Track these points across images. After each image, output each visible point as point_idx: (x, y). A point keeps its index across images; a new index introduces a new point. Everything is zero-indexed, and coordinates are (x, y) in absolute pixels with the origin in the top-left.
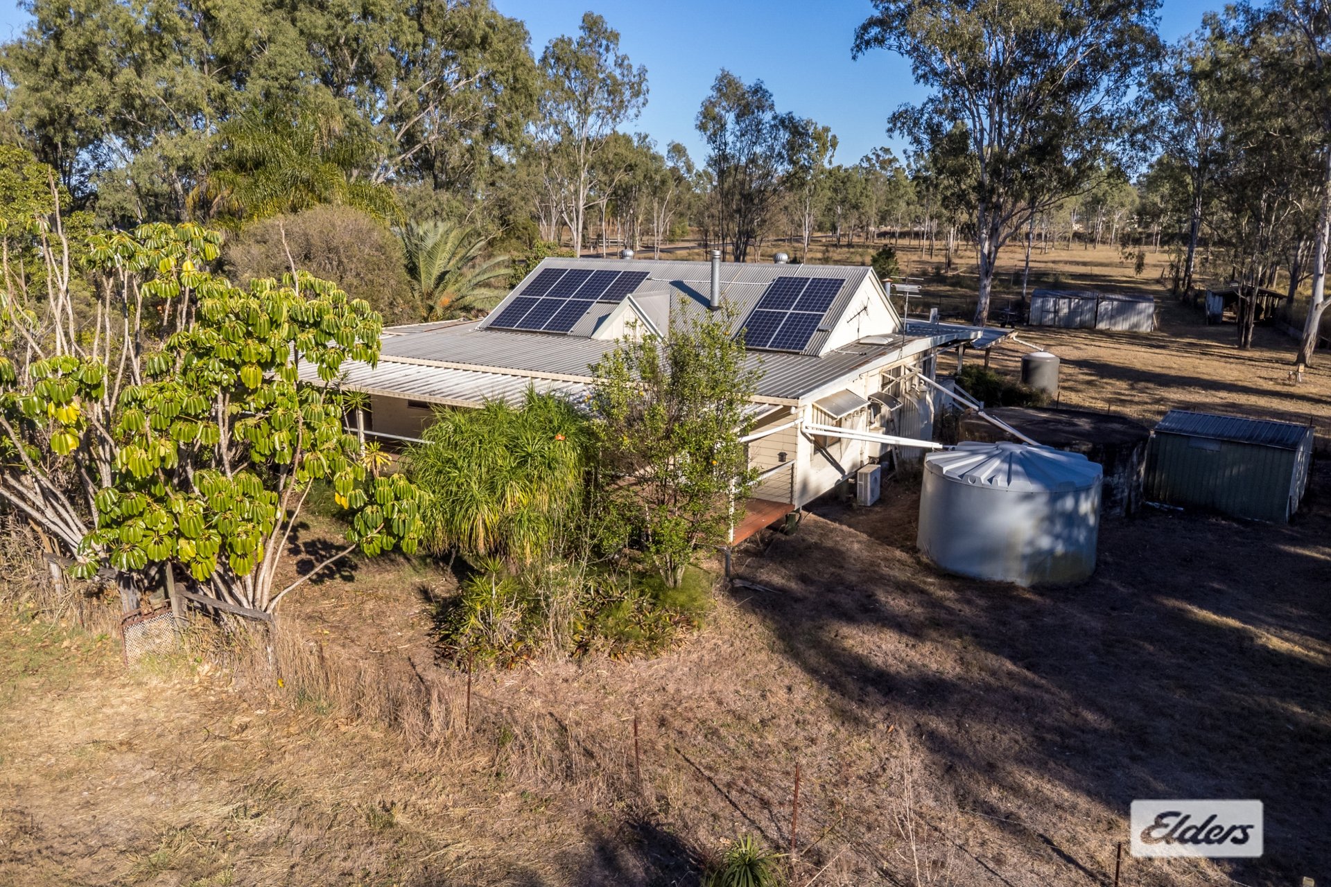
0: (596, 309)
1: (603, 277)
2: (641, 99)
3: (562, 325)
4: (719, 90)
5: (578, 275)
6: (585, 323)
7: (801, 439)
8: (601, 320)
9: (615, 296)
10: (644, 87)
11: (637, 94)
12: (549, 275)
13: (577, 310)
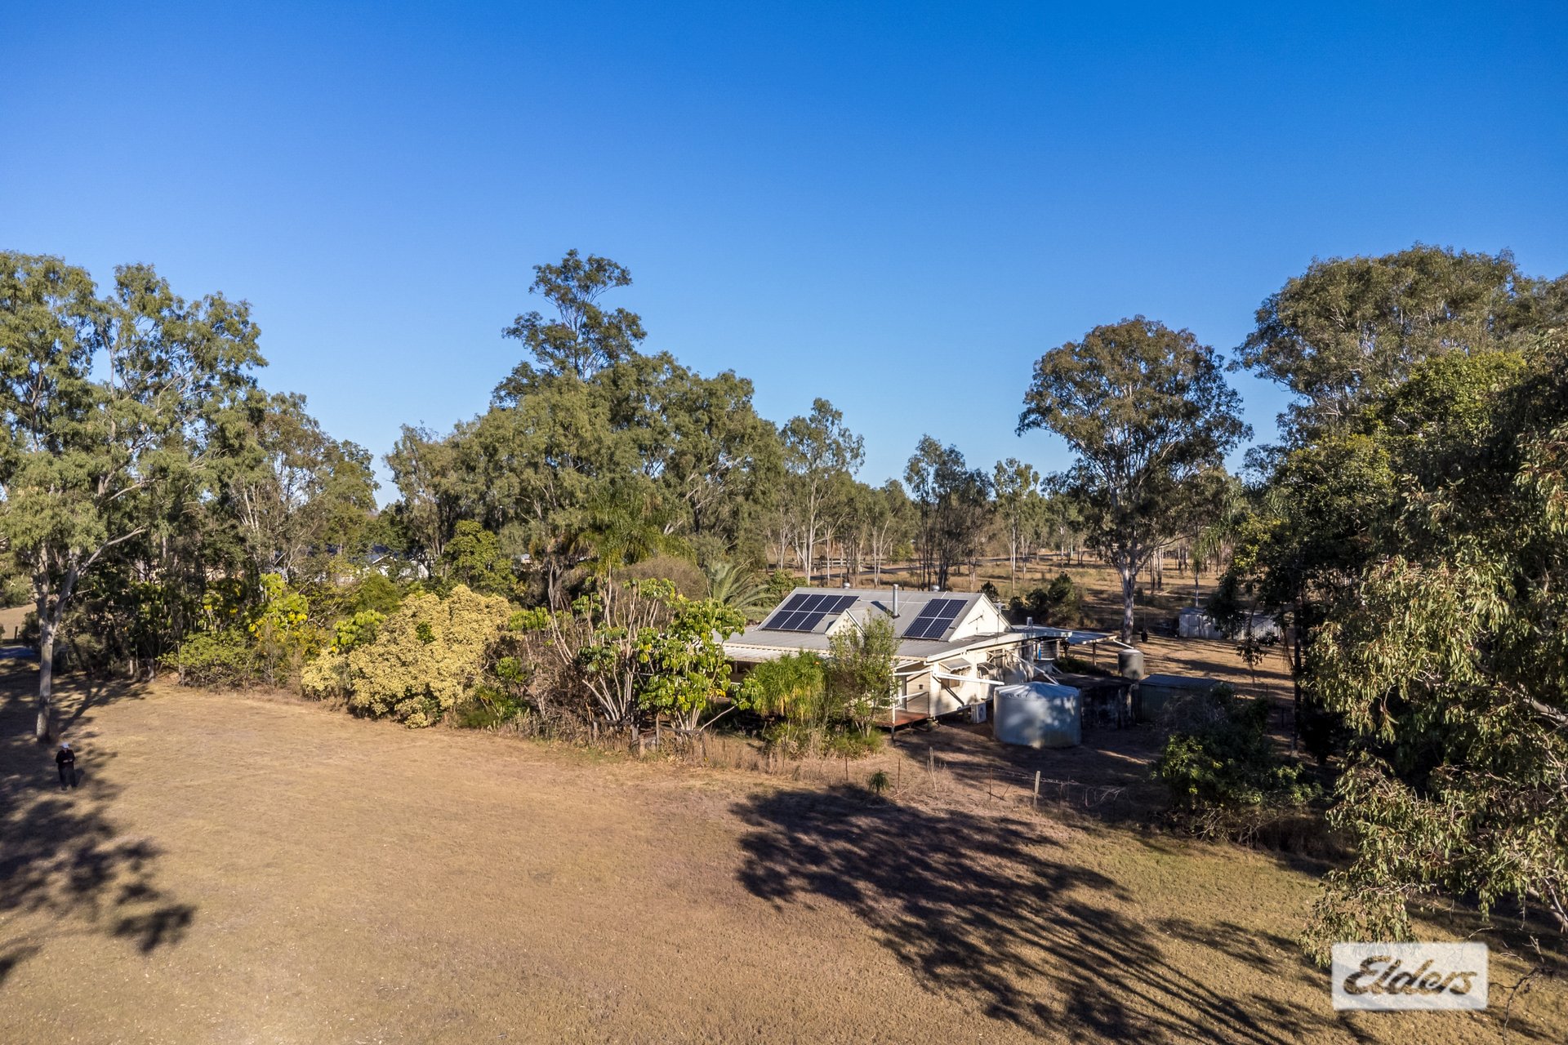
0: (828, 618)
1: (832, 599)
2: (859, 460)
3: (808, 627)
4: (922, 449)
5: (817, 598)
6: (821, 625)
7: (932, 680)
8: (831, 624)
9: (838, 611)
10: (861, 451)
11: (855, 456)
12: (799, 599)
13: (816, 619)
